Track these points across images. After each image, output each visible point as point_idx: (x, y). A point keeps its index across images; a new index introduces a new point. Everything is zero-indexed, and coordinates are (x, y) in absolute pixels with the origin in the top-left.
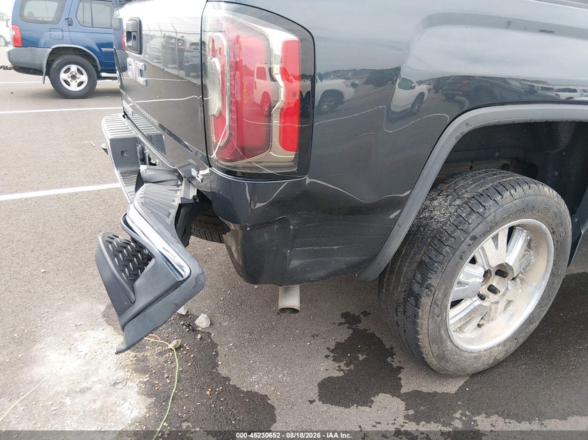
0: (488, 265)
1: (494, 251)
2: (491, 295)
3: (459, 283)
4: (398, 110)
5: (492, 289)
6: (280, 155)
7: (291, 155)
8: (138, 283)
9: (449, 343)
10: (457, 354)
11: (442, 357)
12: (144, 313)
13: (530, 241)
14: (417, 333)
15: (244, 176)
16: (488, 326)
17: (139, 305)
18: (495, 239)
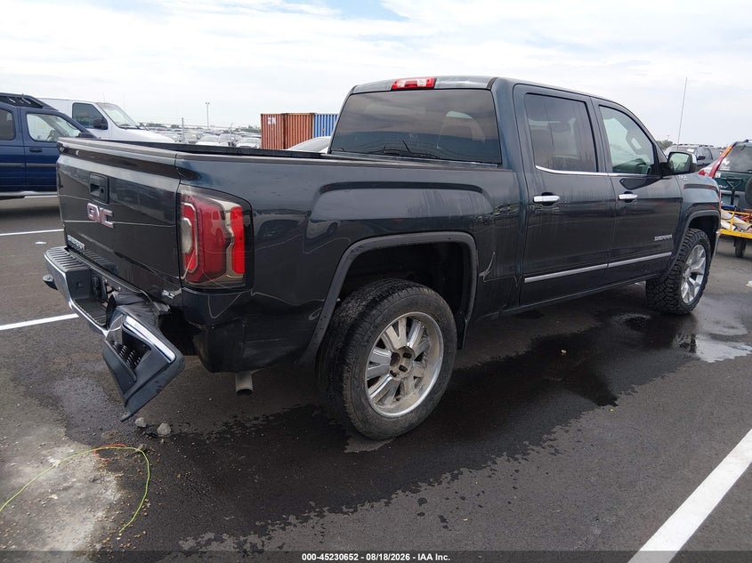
0: (394, 348)
1: (396, 337)
2: (401, 373)
3: (371, 363)
4: (311, 237)
5: (402, 369)
6: (233, 276)
7: (241, 276)
8: (138, 367)
9: (370, 409)
10: (377, 418)
11: (365, 421)
12: (144, 388)
13: (425, 329)
14: (344, 402)
15: (209, 291)
16: (404, 399)
17: (141, 381)
18: (395, 326)
